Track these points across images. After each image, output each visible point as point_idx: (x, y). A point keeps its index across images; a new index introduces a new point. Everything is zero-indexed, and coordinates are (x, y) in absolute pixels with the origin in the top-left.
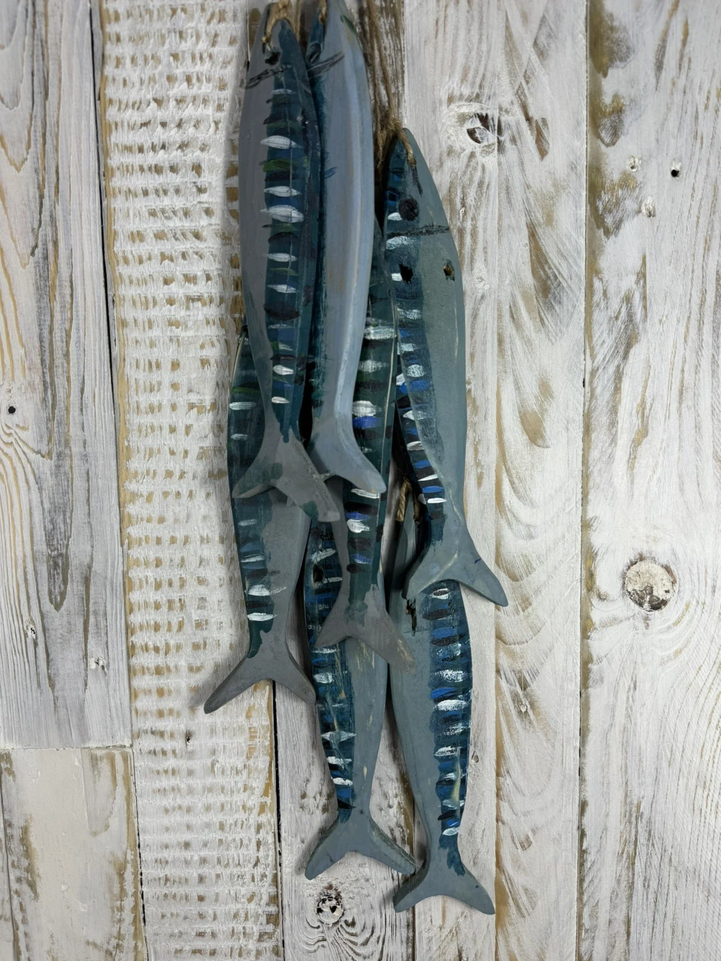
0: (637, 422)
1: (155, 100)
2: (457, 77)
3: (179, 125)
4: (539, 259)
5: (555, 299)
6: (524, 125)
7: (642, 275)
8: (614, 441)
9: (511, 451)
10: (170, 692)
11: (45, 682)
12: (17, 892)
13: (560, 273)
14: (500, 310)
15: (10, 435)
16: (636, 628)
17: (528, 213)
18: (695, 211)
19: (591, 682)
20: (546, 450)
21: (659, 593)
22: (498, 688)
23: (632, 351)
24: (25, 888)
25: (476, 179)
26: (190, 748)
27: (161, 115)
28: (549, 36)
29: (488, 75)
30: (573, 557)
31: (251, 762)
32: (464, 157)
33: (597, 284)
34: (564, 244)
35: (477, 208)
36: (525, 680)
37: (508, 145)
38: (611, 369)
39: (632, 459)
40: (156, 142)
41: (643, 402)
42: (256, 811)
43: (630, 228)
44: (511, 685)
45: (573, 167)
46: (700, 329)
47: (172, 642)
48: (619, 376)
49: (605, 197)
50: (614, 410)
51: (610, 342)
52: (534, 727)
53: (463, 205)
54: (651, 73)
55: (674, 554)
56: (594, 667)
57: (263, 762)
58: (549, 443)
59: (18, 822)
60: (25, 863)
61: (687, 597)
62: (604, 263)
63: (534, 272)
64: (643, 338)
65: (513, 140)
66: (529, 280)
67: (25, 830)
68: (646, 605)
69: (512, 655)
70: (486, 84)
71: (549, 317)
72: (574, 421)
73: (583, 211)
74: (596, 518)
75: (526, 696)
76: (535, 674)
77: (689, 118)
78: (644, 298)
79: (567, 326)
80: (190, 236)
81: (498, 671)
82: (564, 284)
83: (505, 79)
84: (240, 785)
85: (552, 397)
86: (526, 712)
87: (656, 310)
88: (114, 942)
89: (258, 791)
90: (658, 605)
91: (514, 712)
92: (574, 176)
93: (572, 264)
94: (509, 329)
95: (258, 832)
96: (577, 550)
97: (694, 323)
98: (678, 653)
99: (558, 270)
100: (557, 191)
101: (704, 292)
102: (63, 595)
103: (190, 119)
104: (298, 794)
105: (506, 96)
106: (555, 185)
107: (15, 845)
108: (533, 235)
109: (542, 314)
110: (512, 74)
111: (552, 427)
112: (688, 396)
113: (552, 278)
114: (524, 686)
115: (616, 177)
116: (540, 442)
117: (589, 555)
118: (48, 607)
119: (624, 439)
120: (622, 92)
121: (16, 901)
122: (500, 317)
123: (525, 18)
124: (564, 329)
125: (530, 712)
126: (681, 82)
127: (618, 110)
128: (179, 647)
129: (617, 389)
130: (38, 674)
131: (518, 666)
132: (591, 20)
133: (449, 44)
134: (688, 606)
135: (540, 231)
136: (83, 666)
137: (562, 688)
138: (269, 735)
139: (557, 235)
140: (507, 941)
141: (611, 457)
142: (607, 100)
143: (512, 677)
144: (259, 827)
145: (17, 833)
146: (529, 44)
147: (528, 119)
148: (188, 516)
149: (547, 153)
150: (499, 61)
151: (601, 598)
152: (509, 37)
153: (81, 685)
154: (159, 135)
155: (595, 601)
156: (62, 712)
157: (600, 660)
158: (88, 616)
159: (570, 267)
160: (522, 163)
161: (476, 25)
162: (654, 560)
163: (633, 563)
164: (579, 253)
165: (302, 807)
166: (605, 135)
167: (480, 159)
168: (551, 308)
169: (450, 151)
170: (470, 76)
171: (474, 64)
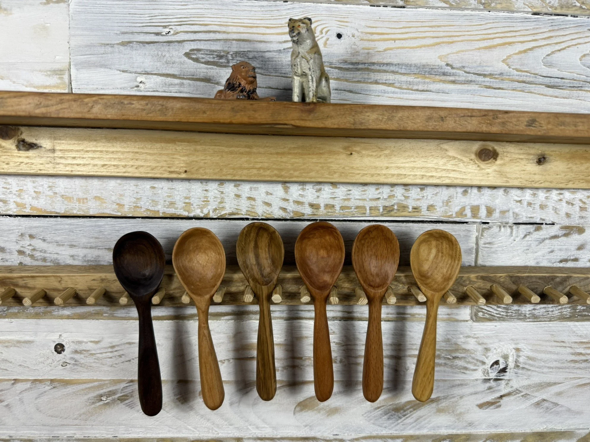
2: (531, 354)
4: (417, 405)
5: (392, 415)
6: (498, 395)
11: (126, 38)
13: (407, 418)
15: (321, 32)
17: (446, 398)
20: (293, 413)
22: (120, 381)
25: (469, 366)
28: (547, 408)
29: (529, 373)
30: (216, 431)
31: (59, 198)
32: (483, 358)
34: (425, 419)
35: (451, 366)
36: (125, 400)
37: (488, 385)
42: (18, 200)
44: (122, 390)
45: (470, 424)
52: (90, 405)
53: (455, 358)
57: (61, 209)
58: (297, 415)
63: (408, 402)
65: (490, 388)
66: (404, 399)
70: (524, 372)
71: (380, 412)
72: (311, 430)
75: (114, 401)
76: (131, 406)
79: (373, 424)
82: (399, 421)
83: (526, 383)
85: (328, 416)
86: (101, 400)
89: (35, 203)
91: (101, 392)
92: (465, 425)
93: (412, 425)
96: (222, 434)
99: (409, 417)
100: (457, 415)
102: (197, 60)
104: (33, 232)
105: (516, 384)
106: (461, 413)
108: (432, 401)
109: (382, 408)
110: (529, 387)
111: (307, 416)
113: (404, 413)
114: (121, 399)
116: (298, 409)
118: (188, 47)
123: (559, 394)
124: (372, 422)
125: (101, 403)
130: (132, 33)
132: (554, 432)
133: (550, 349)
135: (434, 405)
136: (139, 70)
137: (120, 424)
138: (81, 213)
139: (431, 416)
143: (129, 390)
144: (5, 202)
146: (544, 397)
147: (501, 397)
149: (480, 408)
150: (536, 379)
152: (549, 385)
153: (123, 67)
156: (102, 50)
158: (180, 78)
159: (410, 424)
160: (476, 393)
161: (559, 365)
164: (419, 429)
165: (22, 235)
167: (481, 368)
168: (386, 413)
169: (487, 350)
170: (531, 362)
171: (536, 364)
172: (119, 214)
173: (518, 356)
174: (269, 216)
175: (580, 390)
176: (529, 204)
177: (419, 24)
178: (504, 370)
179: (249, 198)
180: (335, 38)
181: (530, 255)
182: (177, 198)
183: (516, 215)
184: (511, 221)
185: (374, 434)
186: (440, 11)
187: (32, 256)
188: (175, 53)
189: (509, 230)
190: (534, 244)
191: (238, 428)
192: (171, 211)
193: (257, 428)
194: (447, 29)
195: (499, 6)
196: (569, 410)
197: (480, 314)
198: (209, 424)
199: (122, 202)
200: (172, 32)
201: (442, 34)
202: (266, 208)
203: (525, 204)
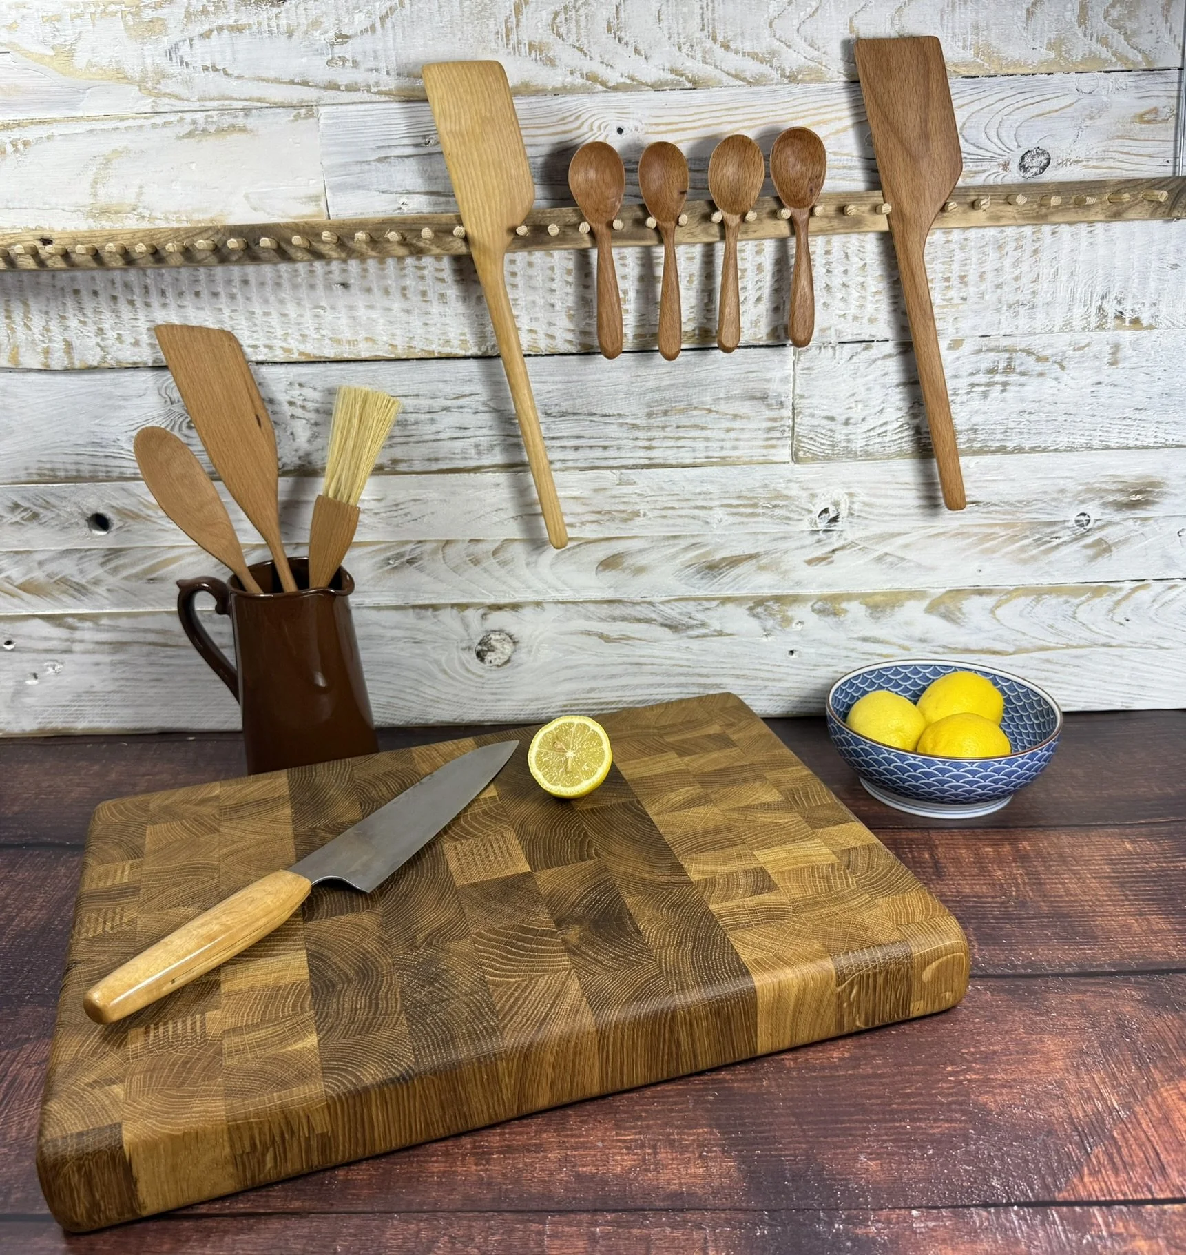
0: (615, 635)
1: (865, 265)
2: (866, 499)
3: (844, 285)
4: (734, 562)
5: (705, 574)
6: (830, 549)
7: (720, 634)
8: (601, 620)
9: (592, 547)
10: (383, 269)
11: (382, 154)
12: (182, 119)
13: (723, 577)
14: (698, 536)
15: (599, 128)
16: (462, 641)
17: (767, 553)
18: (763, 667)
19: (417, 610)
20: (595, 573)
21: (490, 657)
22: (407, 542)
23: (667, 630)
24: (188, 128)
25: (792, 515)
26: (334, 287)
27: (852, 270)
28: (892, 564)
29: (866, 522)
30: (513, 596)
31: (327, 341)
32: (810, 506)
33: (715, 603)
34: (745, 578)
35: (772, 517)
36: (415, 563)
37: (816, 537)
38: (654, 616)
39: (589, 633)
40: (833, 265)
41: (628, 638)
42: (284, 345)
43: (753, 624)
44: (411, 552)
45: (798, 584)
46: (682, 674)
47: (426, 272)
48: (648, 621)
49: (776, 607)
50: (624, 619)
51: (674, 614)
52: (379, 569)
53: (774, 506)
54: (861, 634)
55: (520, 665)
56: (430, 612)
57: (330, 353)
58: (600, 575)
59: (251, 123)
60: (212, 128)
61: (487, 675)
62: (730, 607)
63: (724, 559)
64: (676, 636)
65: (819, 541)
66: (718, 556)
67: (243, 130)
68: (479, 648)
69: (435, 552)
70: (860, 520)
71: (692, 571)
72: (617, 591)
73: (767, 592)
74: (544, 609)
75: (402, 563)
76: (421, 569)
77: (828, 661)
78: (704, 636)
79: (686, 584)
80: (759, 293)
81: (420, 542)
82: (715, 580)
83: (864, 534)
84: (306, 332)
85: (634, 576)
86: (390, 563)
87: (695, 645)
88: (147, 214)
89: (302, 348)
90: (480, 656)
91: (389, 554)
92: (792, 584)
93: (730, 585)
94: (684, 543)
95: (266, 346)
96: (518, 598)
97: (686, 670)
98: (445, 672)
99: (726, 575)
100: (782, 573)
101: (707, 676)
103: (849, 294)
104: (303, 380)
105: (850, 536)
106: (786, 572)
107: (227, 120)
108: (751, 557)
109: (695, 566)
110: (867, 538)
111: (610, 576)
112: (635, 669)
113: (720, 572)
114: (411, 562)
115: (790, 613)
116: (600, 569)
117: (515, 607)
119: (604, 628)
120: (849, 615)
121: (174, 118)
122: (693, 536)
123: (906, 546)
124: (684, 581)
125: (390, 567)
126: (853, 654)
127: (835, 614)
128: (422, 278)
129: (639, 620)
130: (388, 147)
131: (426, 557)
133: (890, 492)
134: (481, 676)
135: (754, 561)
136: (400, 189)
138: (353, 357)
139: (751, 574)
140: (191, 554)
141: (588, 618)
142: (844, 605)
143: (417, 552)
144: (270, 347)
145: (240, 121)
146: (887, 550)
147: (834, 551)
148: (534, 288)
149: (809, 565)
150: (876, 529)
151: (484, 616)
152: (893, 535)
153: (382, 187)
154: (838, 269)
155: (481, 611)
156: (356, 169)
157: (435, 616)
158: (445, 195)
159: (727, 584)
160: (803, 547)
162: (514, 651)
163: (511, 637)
164: (738, 589)
165: (291, 384)
166: (819, 605)
167: (807, 517)
168: (698, 572)
169: (813, 496)
170: (867, 509)
171: (875, 511)
172: (393, 356)
173: (852, 502)
174: (553, 351)
175: (932, 540)
176: (855, 318)
177: (714, 108)
178: (835, 520)
179: (530, 331)
180: (615, 133)
181: (859, 380)
182: (451, 335)
183: (839, 333)
184: (834, 340)
185: (687, 595)
186: (738, 90)
187: (303, 407)
188: (437, 167)
189: (830, 351)
190: (862, 366)
191: (536, 591)
192: (447, 350)
193: (557, 590)
194: (745, 110)
195: (807, 78)
196: (919, 566)
197: (801, 454)
198: (504, 588)
199: (395, 343)
200: (432, 142)
201: (740, 118)
202: (549, 341)
203: (850, 318)
